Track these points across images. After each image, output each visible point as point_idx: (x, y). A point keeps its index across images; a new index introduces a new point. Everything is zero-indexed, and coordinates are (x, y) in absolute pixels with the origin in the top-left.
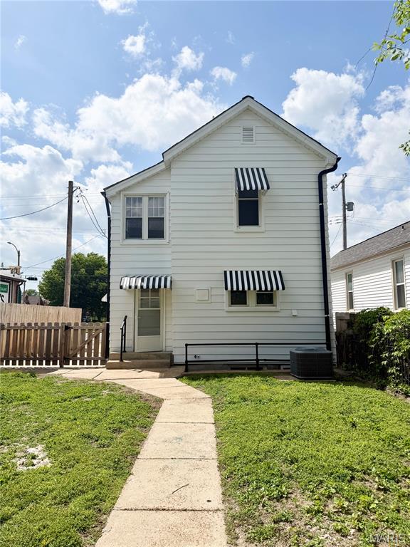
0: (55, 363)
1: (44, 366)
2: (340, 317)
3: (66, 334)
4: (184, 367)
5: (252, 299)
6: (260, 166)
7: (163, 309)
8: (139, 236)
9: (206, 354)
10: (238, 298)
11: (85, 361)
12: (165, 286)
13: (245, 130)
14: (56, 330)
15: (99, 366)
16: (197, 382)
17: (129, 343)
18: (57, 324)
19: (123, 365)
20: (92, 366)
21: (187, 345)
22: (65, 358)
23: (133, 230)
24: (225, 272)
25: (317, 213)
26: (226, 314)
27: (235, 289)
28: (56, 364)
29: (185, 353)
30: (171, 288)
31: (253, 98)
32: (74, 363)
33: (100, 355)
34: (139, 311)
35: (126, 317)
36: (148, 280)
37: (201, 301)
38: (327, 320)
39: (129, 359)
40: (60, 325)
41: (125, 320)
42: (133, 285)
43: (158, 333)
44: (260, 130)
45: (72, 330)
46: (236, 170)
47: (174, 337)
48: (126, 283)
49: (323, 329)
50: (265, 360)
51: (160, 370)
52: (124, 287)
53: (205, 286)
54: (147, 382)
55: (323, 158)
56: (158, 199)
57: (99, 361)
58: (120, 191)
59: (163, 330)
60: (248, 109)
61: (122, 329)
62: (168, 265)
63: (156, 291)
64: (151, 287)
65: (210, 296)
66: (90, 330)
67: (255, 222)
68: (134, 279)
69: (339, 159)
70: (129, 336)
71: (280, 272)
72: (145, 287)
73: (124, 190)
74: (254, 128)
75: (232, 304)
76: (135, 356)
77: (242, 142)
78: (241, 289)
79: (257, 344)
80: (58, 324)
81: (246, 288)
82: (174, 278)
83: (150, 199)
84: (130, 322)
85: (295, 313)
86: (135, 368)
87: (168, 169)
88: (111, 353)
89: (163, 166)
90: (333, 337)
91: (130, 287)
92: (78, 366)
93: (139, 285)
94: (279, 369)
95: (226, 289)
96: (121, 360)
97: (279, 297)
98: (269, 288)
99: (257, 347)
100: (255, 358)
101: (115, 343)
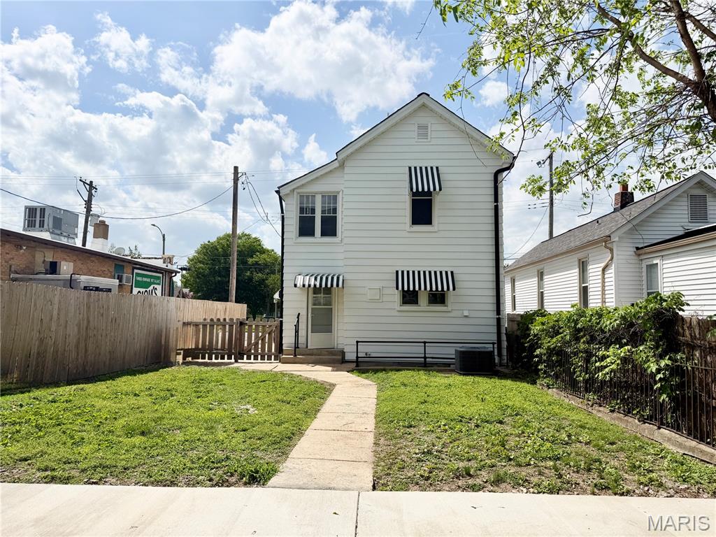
0: (229, 358)
2: (512, 319)
3: (241, 330)
4: (355, 364)
5: (423, 299)
6: (434, 165)
7: (335, 307)
8: (312, 234)
9: (376, 351)
10: (410, 297)
11: (259, 356)
12: (338, 285)
13: (419, 127)
14: (231, 326)
15: (273, 361)
16: (367, 374)
17: (302, 340)
18: (231, 320)
19: (297, 360)
20: (266, 361)
21: (357, 342)
22: (239, 353)
23: (306, 229)
24: (397, 272)
25: (492, 213)
26: (397, 314)
27: (406, 288)
28: (231, 359)
29: (356, 351)
30: (343, 287)
31: (428, 95)
32: (249, 358)
33: (273, 350)
34: (313, 309)
35: (299, 314)
36: (321, 278)
37: (372, 301)
38: (499, 320)
39: (302, 355)
40: (235, 321)
41: (298, 317)
42: (307, 284)
43: (330, 331)
44: (435, 127)
45: (247, 327)
46: (410, 168)
47: (345, 335)
48: (300, 282)
49: (495, 330)
50: (433, 358)
51: (332, 365)
52: (298, 285)
53: (377, 285)
54: (322, 373)
55: (499, 156)
56: (331, 196)
57: (273, 357)
58: (294, 190)
59: (335, 328)
60: (424, 106)
61: (295, 326)
62: (341, 263)
63: (328, 290)
64: (323, 285)
65: (382, 295)
66: (264, 326)
67: (428, 221)
68: (308, 277)
69: (515, 158)
70: (302, 333)
71: (452, 273)
72: (318, 286)
73: (298, 188)
74: (429, 125)
75: (403, 303)
76: (308, 352)
77: (416, 140)
78: (411, 289)
79: (425, 343)
80: (233, 320)
81: (417, 288)
82: (347, 277)
83: (323, 196)
84: (303, 319)
85: (466, 313)
86: (308, 363)
87: (342, 166)
88: (284, 348)
89: (336, 164)
90: (504, 338)
91: (304, 286)
92: (252, 360)
93: (312, 284)
94: (449, 366)
95: (397, 288)
96: (295, 356)
97: (451, 298)
98: (440, 289)
99: (425, 346)
100: (423, 356)
101: (288, 340)
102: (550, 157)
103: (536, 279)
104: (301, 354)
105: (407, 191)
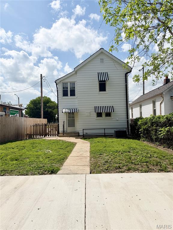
1: (39, 137)
2: (132, 120)
3: (45, 127)
4: (83, 136)
5: (104, 115)
6: (106, 72)
7: (75, 119)
8: (67, 95)
9: (89, 132)
10: (99, 115)
11: (52, 135)
12: (76, 112)
13: (101, 59)
14: (42, 126)
15: (56, 136)
17: (65, 129)
18: (42, 124)
19: (64, 136)
20: (54, 136)
21: (83, 129)
22: (45, 135)
23: (65, 94)
24: (95, 107)
25: (125, 87)
26: (95, 120)
27: (98, 112)
28: (43, 136)
29: (83, 132)
30: (78, 112)
31: (103, 49)
32: (49, 136)
33: (56, 133)
34: (68, 120)
36: (71, 110)
37: (87, 116)
38: (128, 121)
41: (64, 122)
42: (66, 111)
43: (74, 126)
44: (106, 59)
45: (47, 126)
46: (98, 73)
47: (79, 127)
48: (64, 111)
49: (126, 124)
50: (107, 133)
51: (75, 137)
53: (89, 111)
54: (72, 140)
56: (73, 84)
58: (61, 81)
59: (76, 125)
60: (102, 52)
61: (63, 125)
62: (77, 105)
64: (72, 112)
65: (90, 114)
66: (53, 126)
67: (104, 90)
68: (66, 109)
69: (132, 69)
70: (65, 127)
71: (113, 106)
72: (70, 112)
73: (62, 80)
74: (104, 59)
75: (97, 117)
76: (67, 133)
77: (100, 64)
78: (100, 112)
79: (105, 129)
81: (102, 112)
82: (79, 109)
83: (70, 83)
84: (65, 123)
85: (117, 119)
86: (68, 137)
87: (76, 73)
88: (60, 132)
89: (74, 72)
90: (129, 126)
91: (65, 112)
92: (50, 137)
93: (68, 111)
94: (113, 136)
95: (95, 112)
96: (63, 134)
97: (112, 114)
98: (109, 112)
100: (104, 133)
101: (61, 130)
102: (143, 68)
103: (139, 108)
104: (65, 134)
105: (97, 80)
